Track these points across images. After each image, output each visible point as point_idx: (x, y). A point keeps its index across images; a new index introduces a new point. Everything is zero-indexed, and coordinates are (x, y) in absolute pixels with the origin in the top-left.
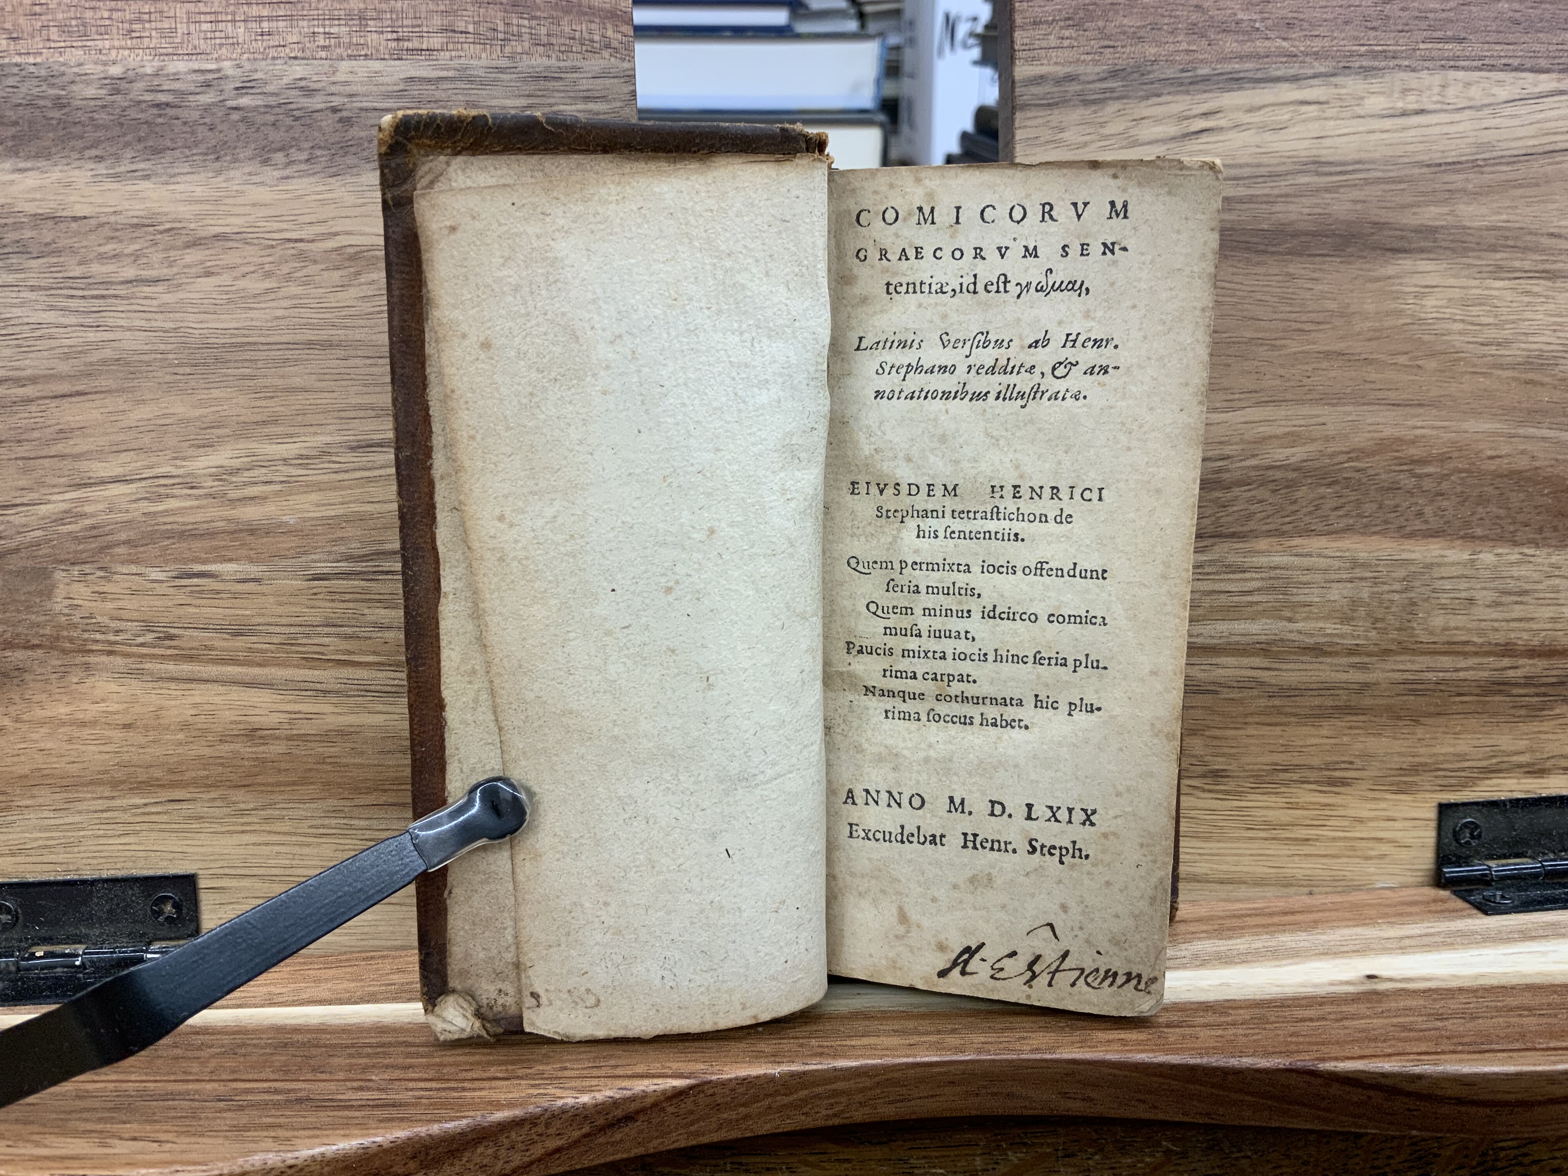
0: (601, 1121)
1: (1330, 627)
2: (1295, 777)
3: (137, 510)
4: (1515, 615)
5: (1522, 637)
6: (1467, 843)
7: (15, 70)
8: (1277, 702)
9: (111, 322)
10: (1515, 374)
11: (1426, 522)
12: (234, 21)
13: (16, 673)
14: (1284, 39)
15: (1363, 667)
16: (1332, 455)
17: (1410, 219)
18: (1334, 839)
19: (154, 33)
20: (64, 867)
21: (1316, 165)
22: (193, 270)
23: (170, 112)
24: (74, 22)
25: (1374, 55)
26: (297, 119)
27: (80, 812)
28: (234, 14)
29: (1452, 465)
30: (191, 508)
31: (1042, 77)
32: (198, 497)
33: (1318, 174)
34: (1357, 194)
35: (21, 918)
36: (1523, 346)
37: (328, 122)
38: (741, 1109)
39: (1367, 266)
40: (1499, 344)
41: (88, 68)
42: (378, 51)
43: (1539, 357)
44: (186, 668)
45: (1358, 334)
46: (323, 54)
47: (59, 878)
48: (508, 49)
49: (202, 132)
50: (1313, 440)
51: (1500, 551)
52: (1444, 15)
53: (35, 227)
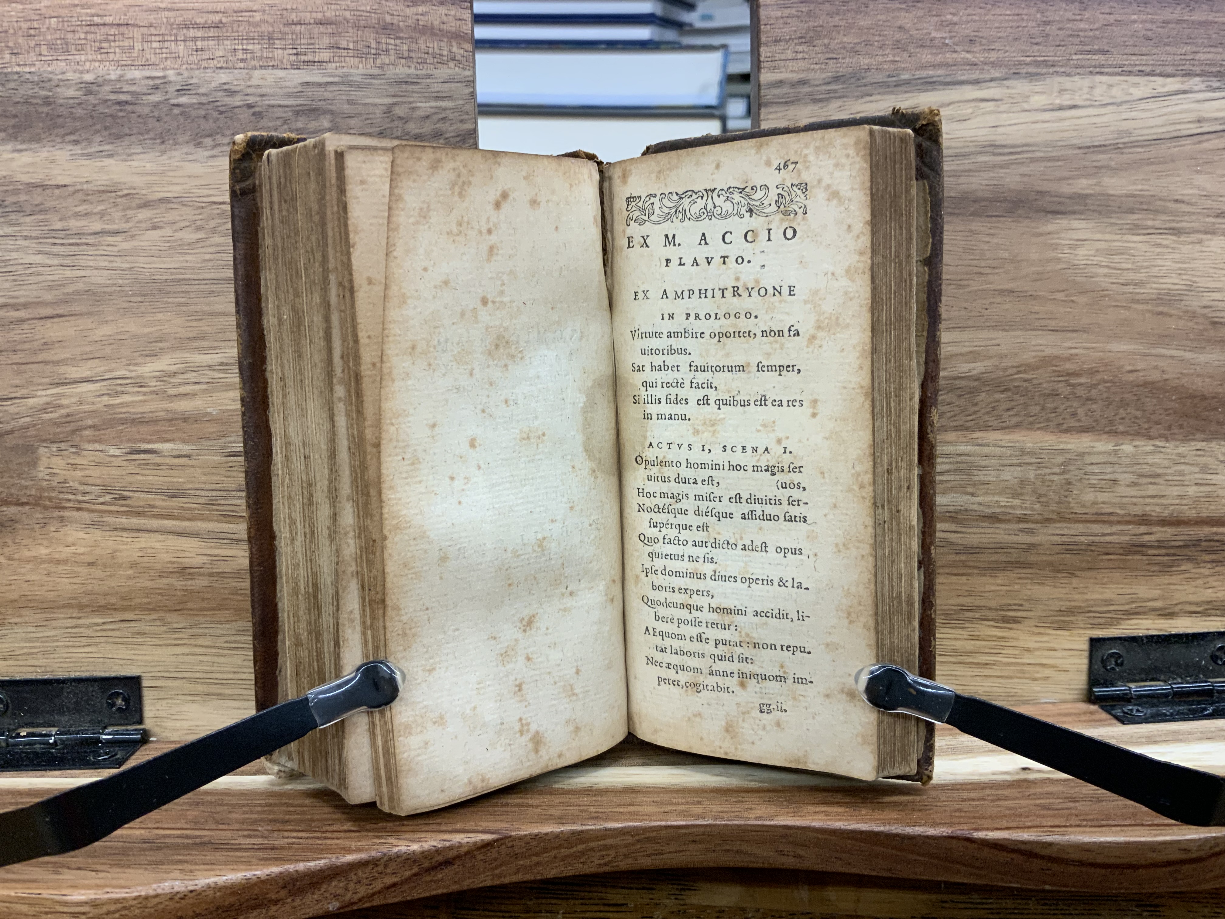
0: (426, 865)
1: (1003, 500)
2: (977, 615)
3: (100, 402)
4: (1149, 493)
5: (1155, 510)
6: (1113, 669)
7: (16, 77)
8: (963, 558)
9: (82, 263)
10: (1149, 307)
11: (1079, 421)
12: (176, 40)
13: (10, 523)
14: (968, 52)
15: (1030, 532)
16: (1005, 369)
17: (1066, 189)
18: (1009, 664)
19: (117, 50)
20: (43, 669)
21: (993, 148)
22: (143, 225)
23: (129, 108)
24: (59, 42)
25: (1037, 64)
26: (222, 113)
27: (55, 628)
28: (176, 35)
29: (1099, 377)
30: (141, 401)
31: (781, 82)
32: (145, 394)
33: (994, 154)
34: (1024, 169)
35: (11, 706)
36: (1154, 286)
37: (245, 115)
38: (534, 858)
39: (1033, 224)
40: (1136, 285)
41: (70, 76)
42: (282, 62)
43: (1168, 294)
44: (135, 521)
45: (1026, 276)
46: (242, 65)
47: (39, 677)
48: (379, 61)
49: (152, 123)
50: (990, 357)
51: (1137, 443)
52: (1091, 34)
53: (28, 192)
